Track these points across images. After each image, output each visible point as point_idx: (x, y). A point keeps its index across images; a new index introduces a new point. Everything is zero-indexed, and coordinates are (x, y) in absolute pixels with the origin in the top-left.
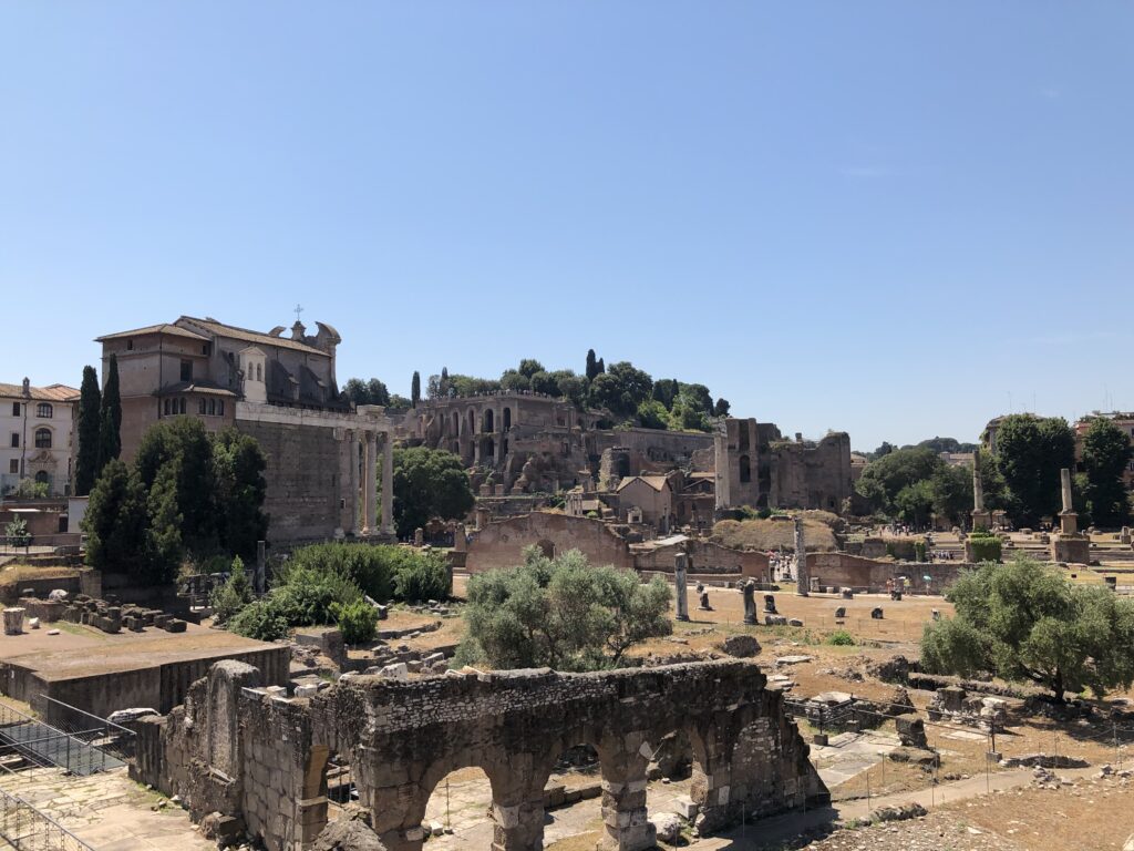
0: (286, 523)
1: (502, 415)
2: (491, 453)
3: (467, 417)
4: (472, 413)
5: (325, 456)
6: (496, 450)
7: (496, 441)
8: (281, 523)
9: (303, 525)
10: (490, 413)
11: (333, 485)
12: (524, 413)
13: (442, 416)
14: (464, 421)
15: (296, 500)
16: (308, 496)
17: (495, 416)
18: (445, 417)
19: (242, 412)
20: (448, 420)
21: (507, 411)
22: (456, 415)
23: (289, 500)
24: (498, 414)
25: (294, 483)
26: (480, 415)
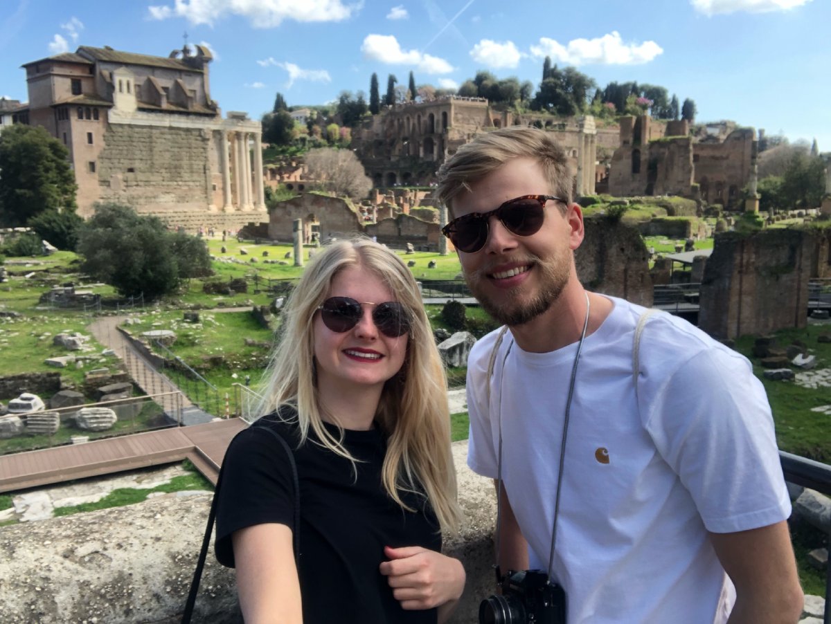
0: (162, 200)
1: (441, 117)
2: (432, 152)
3: (416, 121)
4: (419, 117)
5: (195, 150)
7: (435, 141)
8: (158, 200)
9: (179, 202)
10: (432, 117)
11: (205, 173)
12: (460, 116)
13: (399, 120)
14: (414, 124)
15: (170, 183)
16: (182, 181)
17: (436, 118)
18: (401, 121)
19: (113, 117)
20: (403, 122)
21: (445, 115)
22: (408, 119)
23: (164, 183)
25: (167, 170)
26: (425, 118)
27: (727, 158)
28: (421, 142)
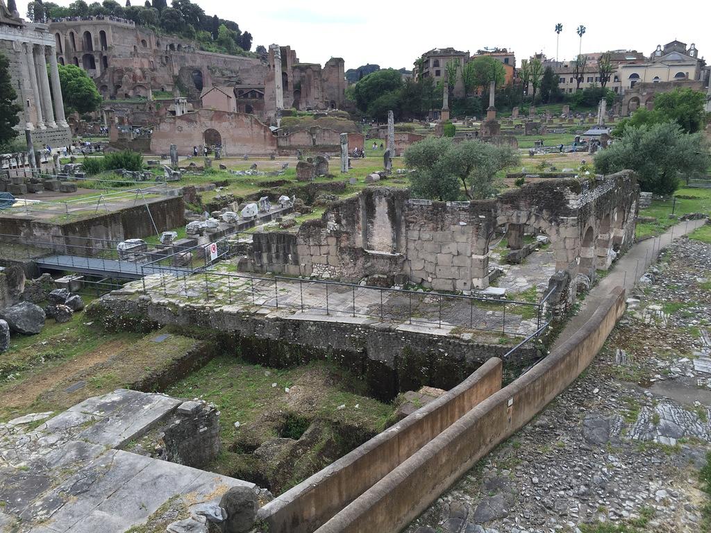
1: (99, 36)
2: (93, 67)
3: (69, 38)
4: (72, 34)
6: (98, 65)
7: (97, 58)
10: (88, 34)
11: (20, 88)
12: (117, 35)
14: (66, 41)
17: (93, 37)
21: (103, 33)
24: (95, 35)
26: (80, 36)
27: (327, 80)
28: (80, 58)
